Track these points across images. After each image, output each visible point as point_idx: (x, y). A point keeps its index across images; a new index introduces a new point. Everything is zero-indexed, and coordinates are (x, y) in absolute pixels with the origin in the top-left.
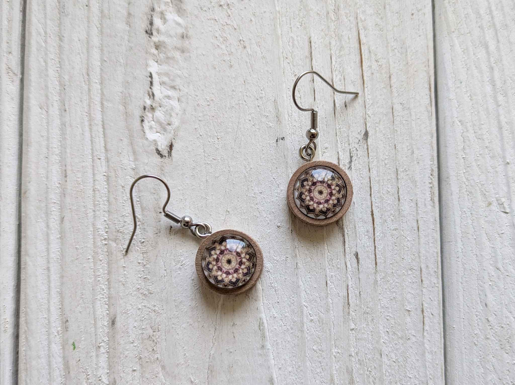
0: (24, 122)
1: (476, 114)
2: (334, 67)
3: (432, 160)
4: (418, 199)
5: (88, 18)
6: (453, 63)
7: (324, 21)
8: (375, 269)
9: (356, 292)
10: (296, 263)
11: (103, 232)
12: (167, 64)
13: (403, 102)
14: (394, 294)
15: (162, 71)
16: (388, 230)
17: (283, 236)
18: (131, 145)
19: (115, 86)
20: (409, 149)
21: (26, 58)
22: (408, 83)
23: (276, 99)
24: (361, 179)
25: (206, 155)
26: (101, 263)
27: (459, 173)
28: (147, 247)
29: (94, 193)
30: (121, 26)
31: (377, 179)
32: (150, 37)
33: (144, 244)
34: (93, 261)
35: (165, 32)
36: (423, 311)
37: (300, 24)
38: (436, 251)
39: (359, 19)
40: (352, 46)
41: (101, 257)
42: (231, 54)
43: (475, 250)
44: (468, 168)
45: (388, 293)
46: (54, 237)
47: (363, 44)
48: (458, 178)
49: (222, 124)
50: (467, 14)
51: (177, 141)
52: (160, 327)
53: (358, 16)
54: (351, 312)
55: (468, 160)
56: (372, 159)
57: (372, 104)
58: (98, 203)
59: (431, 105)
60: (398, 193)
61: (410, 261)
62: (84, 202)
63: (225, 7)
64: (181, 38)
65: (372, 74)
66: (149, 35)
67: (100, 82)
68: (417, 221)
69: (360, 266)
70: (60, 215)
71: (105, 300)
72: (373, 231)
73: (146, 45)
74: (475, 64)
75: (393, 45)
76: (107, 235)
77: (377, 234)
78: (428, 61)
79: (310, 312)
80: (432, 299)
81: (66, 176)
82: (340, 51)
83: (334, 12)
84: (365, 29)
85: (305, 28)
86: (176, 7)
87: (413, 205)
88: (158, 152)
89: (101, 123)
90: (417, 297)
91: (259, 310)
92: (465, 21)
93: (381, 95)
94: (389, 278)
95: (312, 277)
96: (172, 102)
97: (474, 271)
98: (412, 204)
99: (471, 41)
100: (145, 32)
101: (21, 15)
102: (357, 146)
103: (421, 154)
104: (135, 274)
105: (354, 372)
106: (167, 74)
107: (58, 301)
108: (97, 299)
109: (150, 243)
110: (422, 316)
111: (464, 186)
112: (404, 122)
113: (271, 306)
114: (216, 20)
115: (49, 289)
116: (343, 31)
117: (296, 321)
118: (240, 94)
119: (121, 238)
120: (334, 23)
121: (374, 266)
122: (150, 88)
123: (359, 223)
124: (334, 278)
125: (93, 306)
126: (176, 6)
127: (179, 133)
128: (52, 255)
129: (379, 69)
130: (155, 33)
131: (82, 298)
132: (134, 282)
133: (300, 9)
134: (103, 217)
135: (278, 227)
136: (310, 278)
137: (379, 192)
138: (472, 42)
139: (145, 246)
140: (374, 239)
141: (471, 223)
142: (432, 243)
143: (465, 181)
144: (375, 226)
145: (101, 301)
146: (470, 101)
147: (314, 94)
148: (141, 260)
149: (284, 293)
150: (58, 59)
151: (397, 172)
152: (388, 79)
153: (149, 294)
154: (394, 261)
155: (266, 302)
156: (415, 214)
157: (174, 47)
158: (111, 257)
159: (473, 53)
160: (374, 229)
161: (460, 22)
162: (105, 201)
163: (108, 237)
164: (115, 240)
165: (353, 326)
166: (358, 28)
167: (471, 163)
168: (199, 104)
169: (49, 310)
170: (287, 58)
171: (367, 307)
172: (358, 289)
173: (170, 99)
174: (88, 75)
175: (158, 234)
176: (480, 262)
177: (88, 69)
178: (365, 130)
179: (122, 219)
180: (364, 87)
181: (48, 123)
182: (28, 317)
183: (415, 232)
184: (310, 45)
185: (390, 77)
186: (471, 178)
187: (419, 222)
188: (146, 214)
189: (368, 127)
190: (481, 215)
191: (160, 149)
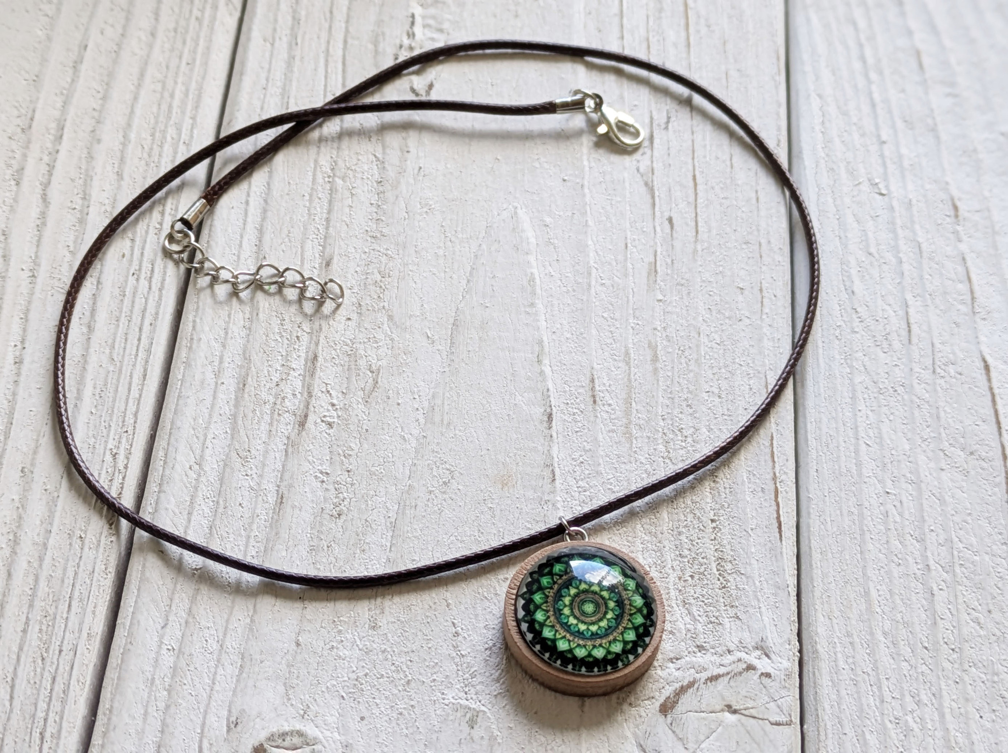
8: (694, 237)
9: (666, 259)
13: (741, 69)
14: (721, 268)
16: (715, 198)
24: (681, 141)
31: (702, 143)
36: (761, 291)
43: (838, 231)
45: (713, 266)
54: (659, 281)
60: (731, 160)
61: (744, 234)
68: (757, 192)
69: (674, 232)
72: (694, 197)
79: (602, 275)
80: (775, 279)
87: (751, 174)
90: (754, 274)
91: (530, 265)
94: (714, 249)
95: (607, 237)
97: (836, 254)
105: (660, 348)
110: (760, 297)
117: (580, 282)
121: (694, 234)
123: (675, 187)
124: (637, 242)
136: (604, 239)
137: (704, 157)
140: (696, 205)
142: (776, 217)
144: (698, 191)
149: (566, 251)
154: (722, 231)
155: (540, 258)
160: (696, 195)
165: (660, 297)
172: (670, 257)
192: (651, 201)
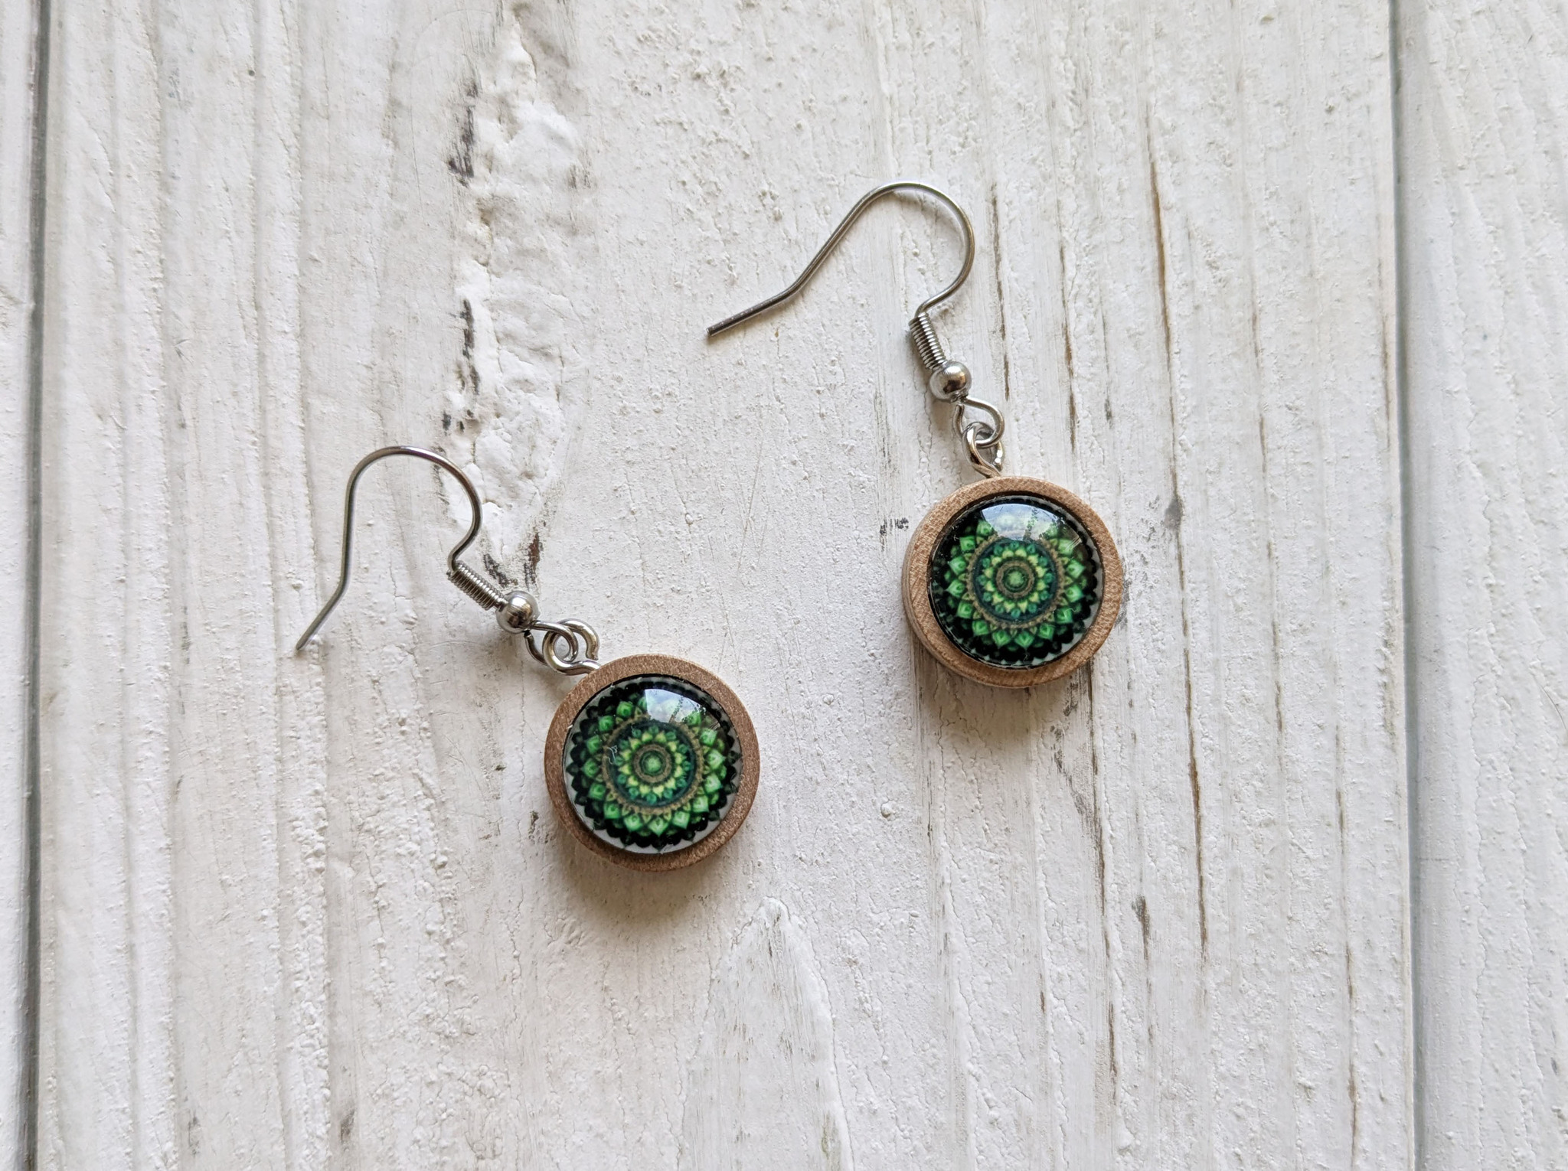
0: (45, 463)
1: (1530, 443)
2: (1070, 283)
3: (1390, 596)
4: (1343, 724)
5: (256, 113)
6: (1459, 273)
7: (1039, 130)
8: (1198, 953)
9: (1137, 1026)
10: (942, 936)
11: (311, 831)
12: (518, 272)
13: (1298, 403)
14: (1261, 1034)
15: (502, 296)
16: (1244, 826)
17: (901, 847)
18: (400, 544)
19: (348, 346)
20: (1314, 560)
21: (47, 244)
22: (1313, 340)
23: (882, 390)
24: (1157, 656)
25: (650, 577)
26: (304, 932)
27: (1476, 637)
28: (455, 880)
29: (281, 700)
30: (368, 143)
31: (1210, 656)
32: (462, 182)
33: (447, 871)
34: (277, 924)
35: (514, 165)
36: (1352, 1089)
37: (961, 140)
38: (1397, 892)
39: (1154, 124)
40: (1130, 216)
41: (303, 913)
42: (730, 239)
43: (1524, 887)
44: (1506, 620)
45: (1242, 1030)
46: (149, 844)
47: (1167, 209)
48: (1472, 652)
49: (702, 474)
50: (1507, 109)
51: (553, 533)
52: (497, 1141)
53: (1151, 114)
54: (1121, 1093)
55: (1503, 594)
56: (1193, 590)
57: (1195, 407)
58: (293, 734)
59: (1388, 413)
60: (1277, 704)
61: (1312, 926)
62: (246, 732)
63: (713, 82)
64: (566, 187)
65: (1197, 308)
66: (459, 176)
67: (298, 329)
68: (1339, 796)
69: (1151, 942)
70: (167, 771)
71: (318, 1052)
72: (1193, 827)
73: (452, 209)
74: (1530, 276)
75: (1264, 213)
76: (322, 838)
77: (1209, 838)
78: (1380, 265)
79: (989, 1095)
80: (1382, 1049)
81: (186, 646)
82: (1093, 230)
83: (1072, 100)
84: (1174, 157)
85: (977, 155)
86: (550, 81)
87: (1325, 742)
88: (491, 567)
89: (300, 469)
90: (1334, 1041)
91: (821, 1090)
92: (1500, 131)
93: (1224, 380)
94: (1245, 981)
95: (997, 980)
96: (536, 402)
97: (1518, 955)
98: (1321, 738)
99: (1519, 199)
100: (446, 166)
101: (31, 100)
102: (1144, 548)
103: (1354, 575)
104: (418, 969)
106: (520, 308)
107: (163, 1056)
108: (292, 1048)
109: (466, 868)
110: (1350, 1106)
111: (1490, 677)
112: (1299, 469)
113: (861, 1074)
114: (681, 124)
115: (134, 1015)
116: (1101, 165)
117: (942, 1123)
118: (762, 375)
119: (369, 851)
120: (1071, 136)
121: (1198, 942)
122: (465, 353)
123: (1148, 803)
124: (1067, 982)
125: (279, 1074)
126: (550, 77)
127: (560, 505)
128: (143, 906)
129: (1220, 292)
130: (479, 168)
131: (243, 1046)
132: (412, 995)
133: (960, 89)
134: (308, 781)
135: (886, 816)
136: (989, 984)
137: (1216, 701)
138: (1522, 201)
139: (450, 877)
140: (1199, 853)
141: (1510, 801)
142: (1385, 867)
143: (1493, 661)
144: (1203, 811)
145: (304, 1056)
146: (1512, 397)
147: (1007, 375)
148: (436, 923)
149: (902, 1032)
150: (156, 253)
151: (1275, 633)
152: (1249, 326)
153: (464, 1035)
154: (1261, 926)
155: (844, 1060)
156: (1332, 772)
157: (542, 217)
158: (339, 912)
159: (1523, 240)
160: (1198, 823)
161: (1483, 136)
162: (316, 726)
163: (328, 848)
164: (350, 858)
165: (1126, 1139)
166: (1151, 156)
167: (1512, 604)
168: (625, 407)
169: (134, 1087)
170: (916, 254)
171: (1174, 1078)
172: (1145, 1019)
173: (529, 391)
174: (258, 307)
175: (493, 839)
176: (1538, 928)
177: (255, 287)
178: (1170, 495)
179: (374, 787)
180: (1169, 353)
181: (123, 466)
182: (64, 1108)
183: (1329, 830)
184: (992, 211)
185: (1254, 319)
186: (1515, 652)
187: (1344, 799)
188: (453, 772)
189: (1180, 484)
190: (1543, 774)
191: (497, 558)
192: (1093, 854)
